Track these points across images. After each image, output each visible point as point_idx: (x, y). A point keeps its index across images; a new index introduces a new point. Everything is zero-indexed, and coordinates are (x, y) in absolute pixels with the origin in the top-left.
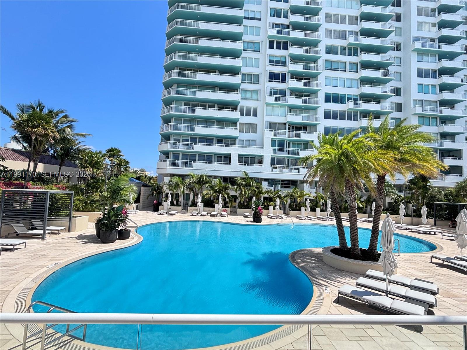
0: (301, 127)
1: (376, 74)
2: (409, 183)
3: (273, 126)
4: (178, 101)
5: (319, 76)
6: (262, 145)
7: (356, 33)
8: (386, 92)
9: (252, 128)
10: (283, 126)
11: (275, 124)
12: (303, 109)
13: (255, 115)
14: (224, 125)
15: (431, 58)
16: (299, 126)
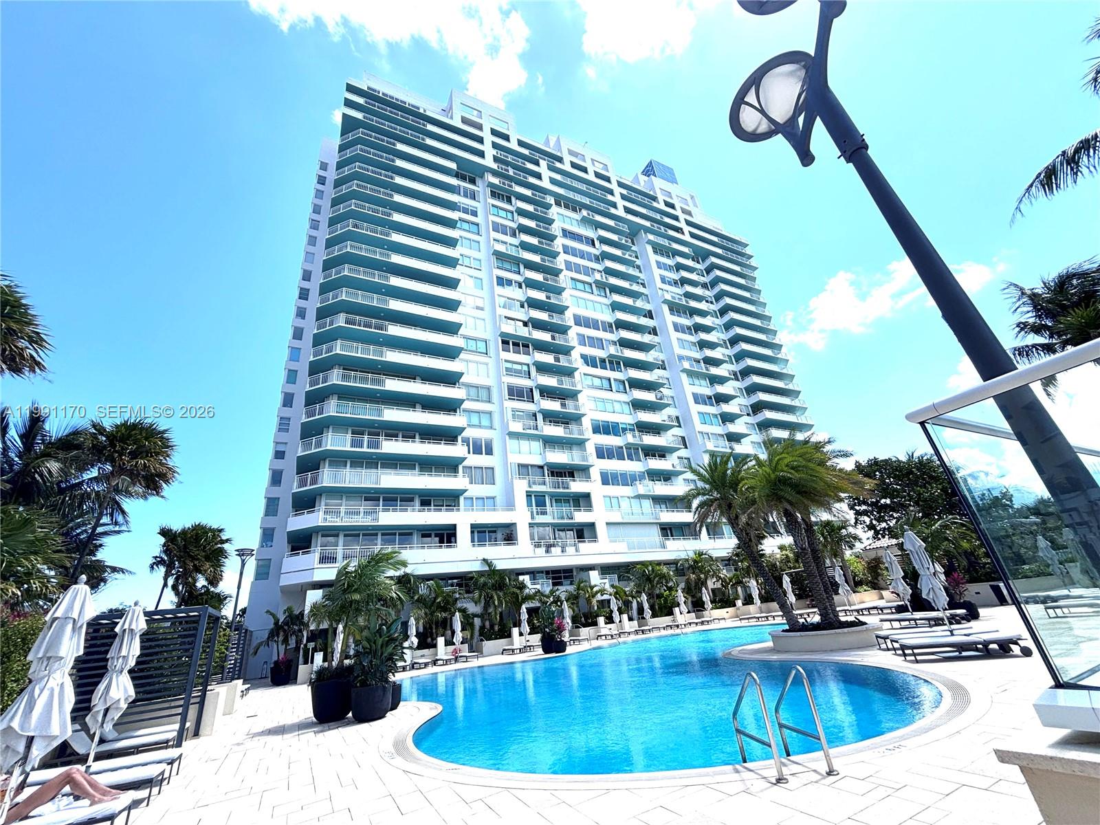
0: (565, 473)
1: (649, 396)
2: (738, 548)
3: (523, 468)
4: (340, 424)
5: (579, 396)
6: (510, 506)
7: (614, 343)
8: (664, 421)
9: (486, 475)
10: (539, 470)
11: (526, 466)
12: (564, 443)
13: (489, 452)
14: (433, 471)
15: (703, 382)
16: (561, 471)
